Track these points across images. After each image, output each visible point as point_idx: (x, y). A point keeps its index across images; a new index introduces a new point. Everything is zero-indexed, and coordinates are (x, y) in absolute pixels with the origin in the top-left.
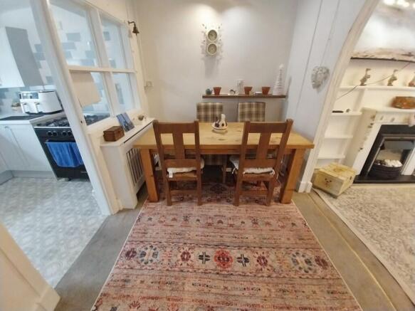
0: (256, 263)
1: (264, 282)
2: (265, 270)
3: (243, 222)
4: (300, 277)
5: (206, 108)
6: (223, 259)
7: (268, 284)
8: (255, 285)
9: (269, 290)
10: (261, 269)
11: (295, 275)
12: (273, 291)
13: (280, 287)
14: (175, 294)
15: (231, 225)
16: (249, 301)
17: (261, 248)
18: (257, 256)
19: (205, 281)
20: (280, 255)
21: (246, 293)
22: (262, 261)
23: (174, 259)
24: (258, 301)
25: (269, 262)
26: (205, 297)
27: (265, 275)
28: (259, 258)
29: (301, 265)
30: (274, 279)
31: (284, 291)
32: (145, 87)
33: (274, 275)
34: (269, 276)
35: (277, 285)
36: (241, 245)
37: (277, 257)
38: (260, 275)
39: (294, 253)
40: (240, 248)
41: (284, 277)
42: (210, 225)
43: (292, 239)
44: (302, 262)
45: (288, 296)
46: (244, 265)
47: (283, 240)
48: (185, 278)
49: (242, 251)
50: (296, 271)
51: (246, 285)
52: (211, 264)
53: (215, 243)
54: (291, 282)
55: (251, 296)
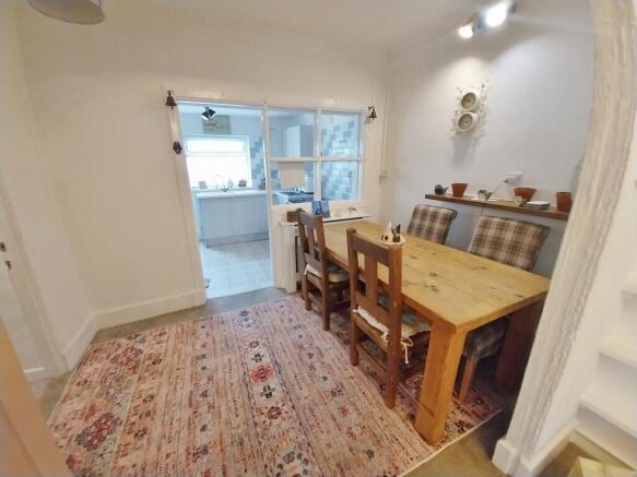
0: (269, 406)
1: (247, 420)
2: (263, 418)
3: (325, 378)
4: (266, 466)
5: (424, 214)
6: (262, 374)
7: (246, 423)
8: (241, 411)
9: (239, 426)
10: (262, 414)
11: (268, 458)
12: (239, 431)
13: (246, 439)
14: (219, 350)
15: (312, 367)
16: (223, 408)
17: (293, 407)
18: (280, 405)
19: (234, 366)
20: (292, 434)
21: (231, 404)
22: (275, 412)
23: (249, 339)
24: (224, 416)
25: (276, 422)
26: (220, 371)
27: (257, 419)
28: (278, 408)
29: (287, 467)
30: (254, 431)
31: (241, 444)
32: (381, 177)
33: (259, 430)
34: (256, 424)
35: (248, 435)
36: (288, 384)
37: (288, 431)
38: (254, 413)
39: (305, 456)
40: (283, 384)
41: (260, 443)
42: (301, 347)
43: (331, 451)
44: (293, 469)
45: (236, 449)
46: (262, 395)
47: (324, 436)
48: (234, 352)
49: (279, 388)
50: (274, 460)
51: (239, 401)
52: (253, 366)
53: (279, 361)
54: (255, 453)
55: (229, 409)
